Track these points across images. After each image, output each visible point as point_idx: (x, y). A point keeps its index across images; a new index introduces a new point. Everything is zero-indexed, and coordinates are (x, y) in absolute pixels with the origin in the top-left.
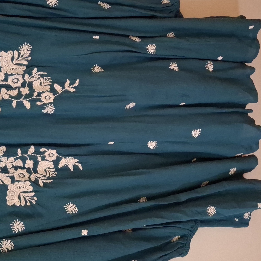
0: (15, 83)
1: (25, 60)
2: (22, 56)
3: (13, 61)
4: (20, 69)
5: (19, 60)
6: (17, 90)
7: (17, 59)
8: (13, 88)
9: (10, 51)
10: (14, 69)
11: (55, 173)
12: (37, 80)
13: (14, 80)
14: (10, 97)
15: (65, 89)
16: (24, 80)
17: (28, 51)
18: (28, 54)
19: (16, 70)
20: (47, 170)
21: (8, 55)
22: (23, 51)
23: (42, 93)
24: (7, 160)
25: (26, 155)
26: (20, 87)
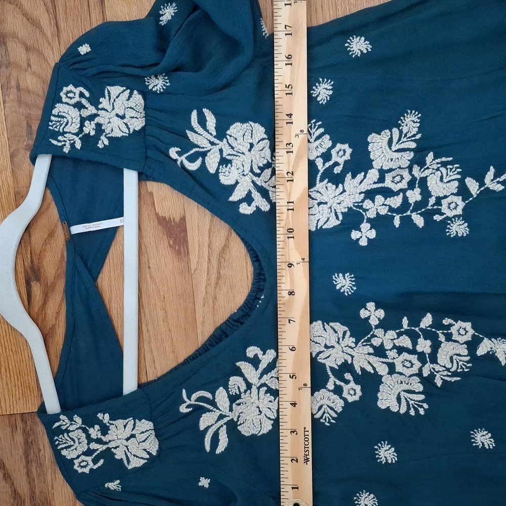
0: (398, 182)
1: (412, 140)
2: (406, 135)
3: (392, 146)
4: (403, 158)
5: (401, 143)
6: (401, 195)
7: (397, 141)
8: (394, 192)
9: (385, 131)
10: (393, 160)
11: (468, 365)
12: (434, 173)
13: (395, 179)
14: (389, 211)
15: (486, 186)
16: (413, 176)
17: (415, 124)
18: (416, 129)
19: (397, 160)
20: (455, 357)
21: (382, 138)
22: (407, 125)
23: (443, 199)
24: (385, 335)
25: (417, 329)
26: (406, 189)
